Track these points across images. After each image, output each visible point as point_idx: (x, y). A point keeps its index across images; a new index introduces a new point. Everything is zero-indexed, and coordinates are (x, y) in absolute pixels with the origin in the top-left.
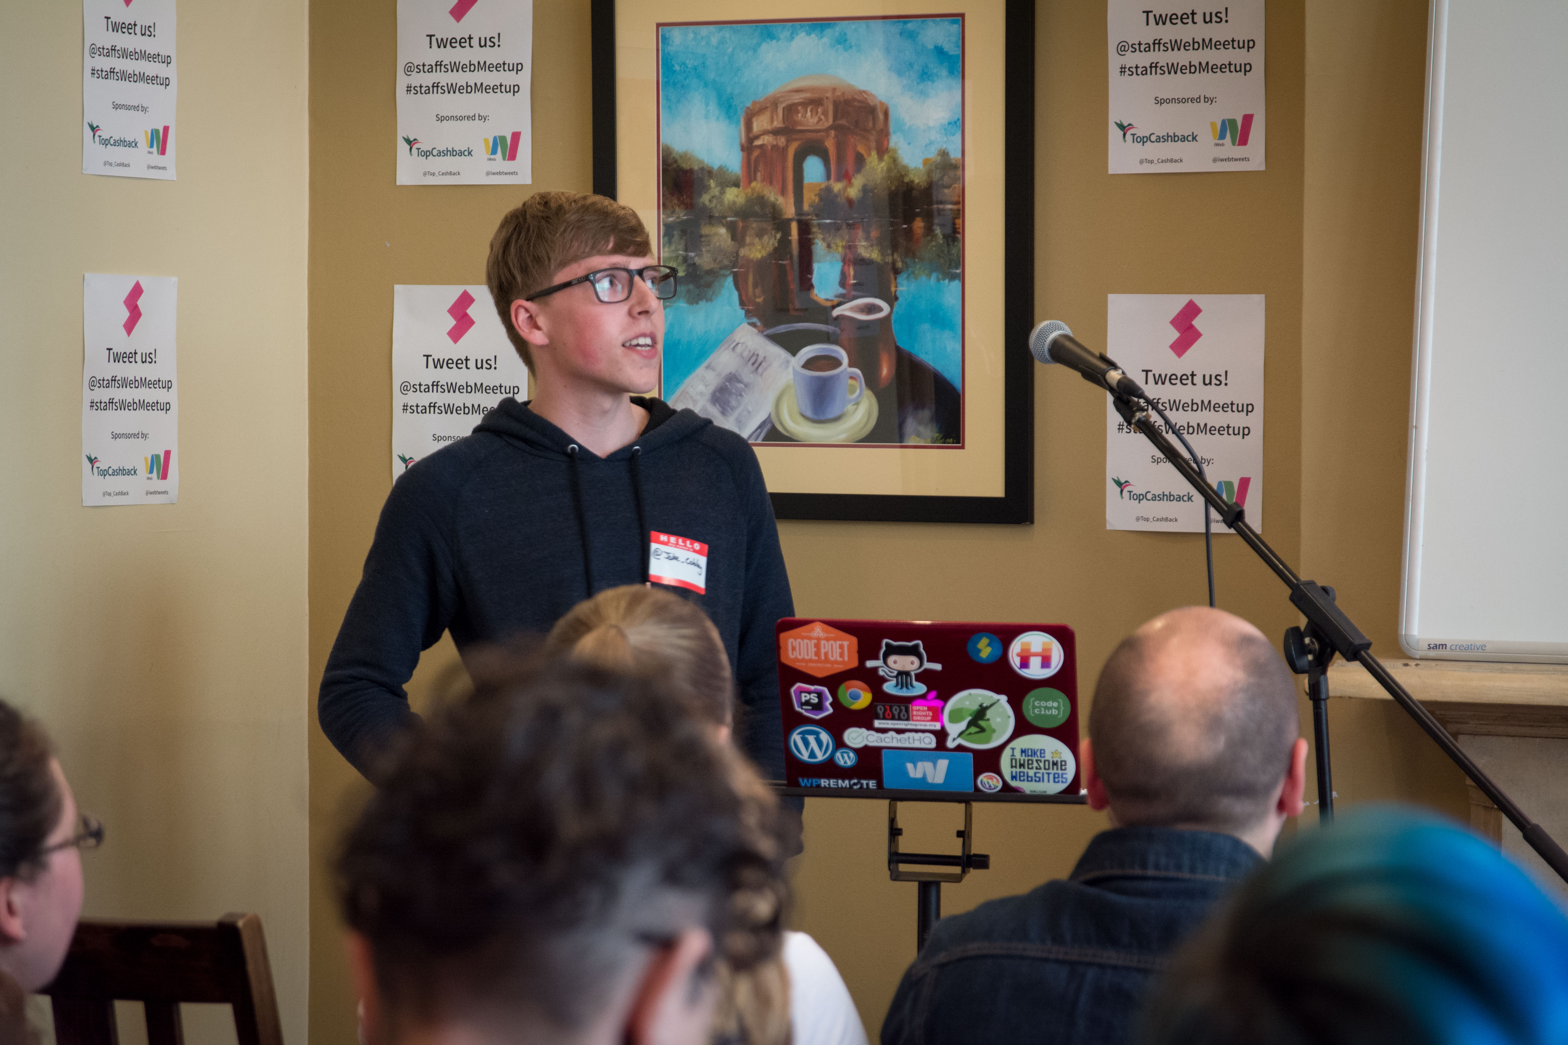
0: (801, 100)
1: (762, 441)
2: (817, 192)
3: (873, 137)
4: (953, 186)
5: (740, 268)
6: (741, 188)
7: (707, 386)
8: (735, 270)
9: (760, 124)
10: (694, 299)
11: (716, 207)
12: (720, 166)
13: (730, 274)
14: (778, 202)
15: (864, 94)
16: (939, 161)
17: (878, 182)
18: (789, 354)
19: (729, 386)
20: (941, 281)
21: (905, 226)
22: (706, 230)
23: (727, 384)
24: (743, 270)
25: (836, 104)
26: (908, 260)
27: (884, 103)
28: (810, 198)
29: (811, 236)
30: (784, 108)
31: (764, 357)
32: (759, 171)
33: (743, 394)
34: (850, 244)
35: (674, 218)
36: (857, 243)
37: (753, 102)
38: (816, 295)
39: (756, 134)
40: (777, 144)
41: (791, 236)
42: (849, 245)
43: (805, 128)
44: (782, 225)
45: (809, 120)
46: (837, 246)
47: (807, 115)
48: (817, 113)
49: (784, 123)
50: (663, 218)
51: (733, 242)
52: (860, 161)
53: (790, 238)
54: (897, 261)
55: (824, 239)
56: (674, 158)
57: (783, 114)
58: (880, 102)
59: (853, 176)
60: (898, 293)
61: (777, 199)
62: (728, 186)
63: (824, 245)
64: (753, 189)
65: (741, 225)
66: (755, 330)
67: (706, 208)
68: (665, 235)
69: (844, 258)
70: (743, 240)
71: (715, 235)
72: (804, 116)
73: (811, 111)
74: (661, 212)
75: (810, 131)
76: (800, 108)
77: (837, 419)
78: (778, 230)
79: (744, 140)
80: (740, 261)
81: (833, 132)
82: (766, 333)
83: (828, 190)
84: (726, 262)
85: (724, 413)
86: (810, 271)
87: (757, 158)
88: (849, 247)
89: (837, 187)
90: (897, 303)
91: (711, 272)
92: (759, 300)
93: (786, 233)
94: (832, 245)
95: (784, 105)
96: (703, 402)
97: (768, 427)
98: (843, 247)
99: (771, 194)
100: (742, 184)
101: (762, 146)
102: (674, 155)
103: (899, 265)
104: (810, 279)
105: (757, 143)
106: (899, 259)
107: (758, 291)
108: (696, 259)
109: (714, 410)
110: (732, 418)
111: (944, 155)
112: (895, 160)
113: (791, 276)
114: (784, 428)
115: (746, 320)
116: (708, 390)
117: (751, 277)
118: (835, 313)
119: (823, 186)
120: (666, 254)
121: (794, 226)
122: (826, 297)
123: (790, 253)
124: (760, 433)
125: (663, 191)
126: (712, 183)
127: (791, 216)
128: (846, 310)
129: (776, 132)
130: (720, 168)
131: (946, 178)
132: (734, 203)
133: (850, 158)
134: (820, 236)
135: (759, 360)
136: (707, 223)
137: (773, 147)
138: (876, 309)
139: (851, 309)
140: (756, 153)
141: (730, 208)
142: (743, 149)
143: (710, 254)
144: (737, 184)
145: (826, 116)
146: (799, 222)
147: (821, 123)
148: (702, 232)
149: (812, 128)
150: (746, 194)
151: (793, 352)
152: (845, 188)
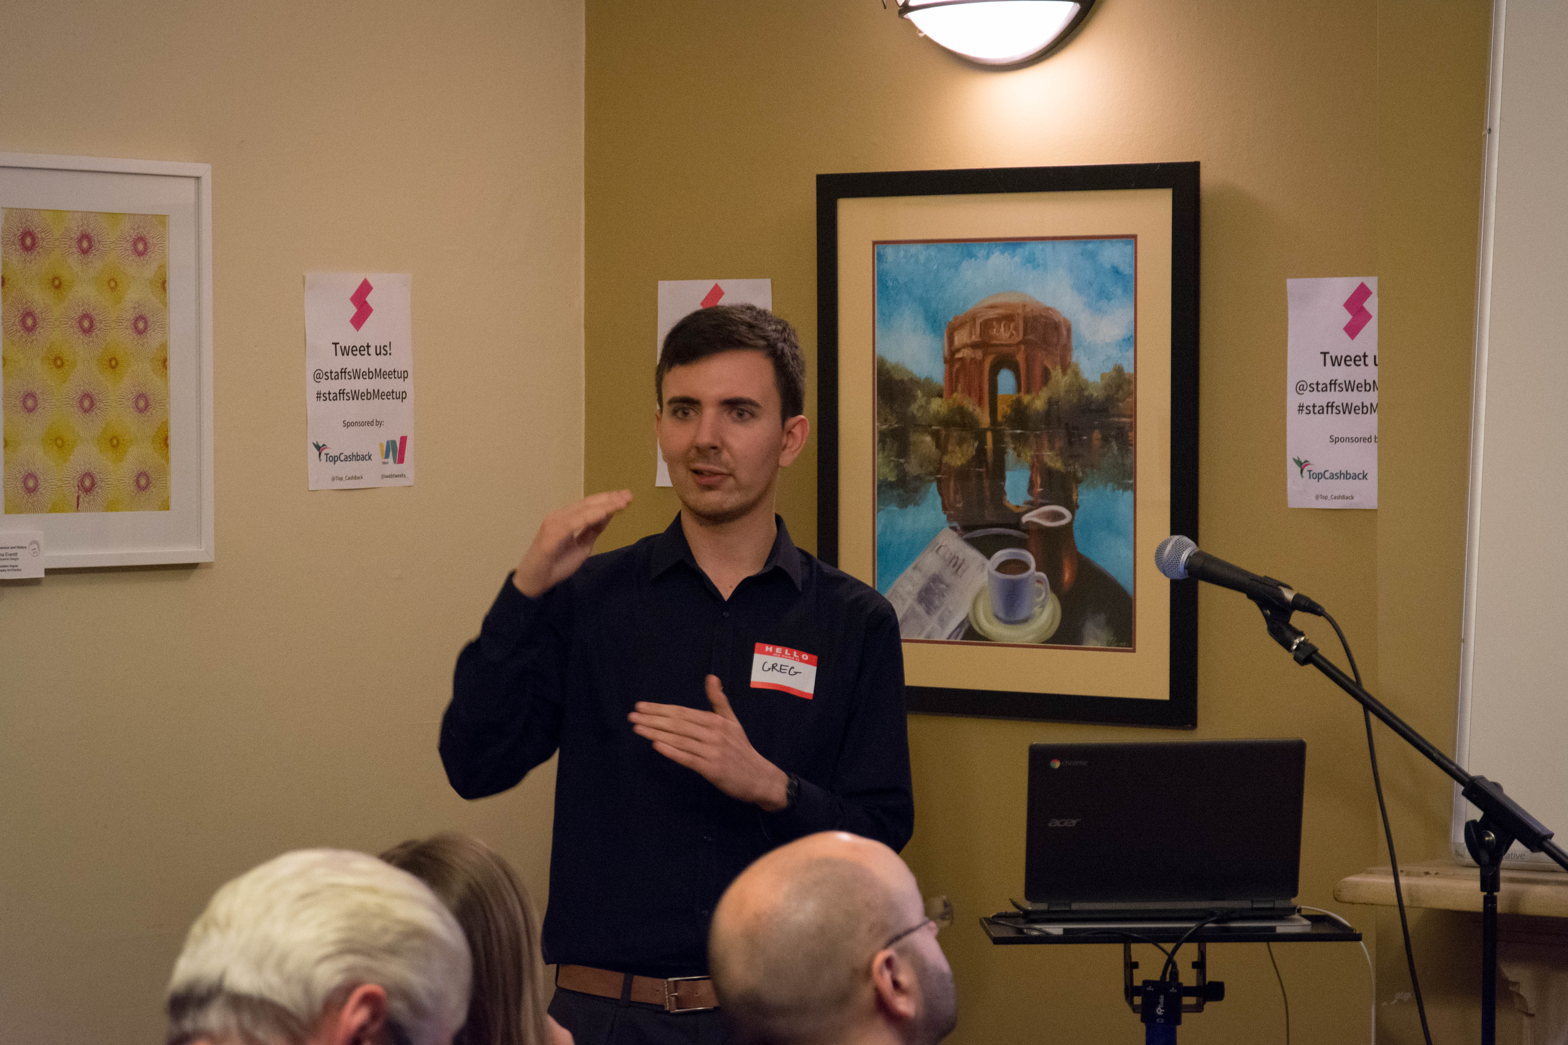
0: (996, 316)
1: (961, 639)
2: (1009, 403)
3: (1057, 353)
4: (1127, 400)
5: (943, 475)
6: (944, 399)
7: (914, 586)
8: (939, 476)
9: (961, 338)
10: (904, 503)
11: (922, 416)
13: (933, 481)
14: (976, 413)
15: (1050, 311)
16: (1114, 376)
17: (1062, 394)
18: (985, 557)
19: (933, 587)
21: (1085, 438)
22: (914, 437)
23: (931, 584)
24: (946, 476)
25: (1026, 320)
26: (1088, 471)
27: (1066, 320)
28: (1003, 408)
29: (1004, 446)
30: (981, 324)
31: (964, 560)
32: (959, 383)
33: (945, 594)
34: (1038, 453)
35: (887, 426)
36: (1044, 453)
37: (955, 317)
38: (1008, 501)
39: (957, 347)
40: (975, 357)
41: (986, 445)
42: (1036, 455)
43: (999, 343)
44: (980, 435)
45: (1002, 335)
46: (1027, 456)
47: (1001, 331)
48: (1009, 328)
49: (981, 337)
50: (877, 426)
51: (937, 450)
52: (1046, 375)
53: (986, 447)
54: (1077, 471)
55: (1015, 449)
56: (887, 369)
57: (980, 329)
58: (1064, 319)
59: (1041, 388)
60: (1079, 502)
61: (974, 410)
62: (933, 397)
63: (1015, 454)
64: (954, 400)
65: (944, 433)
66: (955, 534)
67: (914, 417)
68: (880, 441)
69: (1032, 467)
70: (946, 447)
71: (922, 442)
72: (998, 331)
73: (1005, 326)
74: (876, 421)
75: (1002, 345)
76: (994, 323)
77: (1025, 621)
78: (976, 439)
79: (946, 353)
80: (943, 469)
81: (1023, 347)
82: (965, 537)
83: (1019, 402)
84: (931, 469)
85: (928, 612)
86: (1003, 478)
87: (958, 370)
88: (1037, 457)
89: (1026, 399)
90: (1078, 512)
91: (918, 478)
92: (960, 505)
93: (983, 442)
94: (1022, 454)
95: (980, 320)
96: (911, 601)
97: (967, 626)
98: (1032, 457)
99: (970, 405)
100: (945, 394)
101: (961, 359)
102: (888, 366)
103: (1080, 474)
104: (1003, 487)
105: (959, 355)
106: (1079, 469)
107: (958, 497)
108: (906, 465)
109: (920, 609)
110: (935, 618)
111: (1119, 370)
112: (1076, 374)
113: (986, 483)
114: (980, 628)
115: (947, 525)
116: (915, 590)
117: (952, 484)
118: (1025, 519)
119: (1014, 398)
120: (880, 460)
121: (989, 436)
122: (1017, 504)
123: (986, 461)
124: (960, 631)
125: (878, 401)
126: (919, 393)
127: (986, 427)
128: (1034, 516)
129: (974, 346)
130: (927, 379)
131: (1121, 392)
132: (938, 412)
133: (1038, 372)
134: (1012, 446)
135: (959, 563)
136: (914, 431)
137: (972, 359)
138: (1060, 516)
139: (1038, 516)
140: (957, 366)
141: (934, 418)
142: (946, 362)
143: (917, 461)
144: (940, 395)
145: (1017, 331)
146: (994, 432)
147: (1012, 338)
148: (911, 440)
149: (1005, 343)
150: (949, 405)
151: (988, 556)
152: (1032, 400)
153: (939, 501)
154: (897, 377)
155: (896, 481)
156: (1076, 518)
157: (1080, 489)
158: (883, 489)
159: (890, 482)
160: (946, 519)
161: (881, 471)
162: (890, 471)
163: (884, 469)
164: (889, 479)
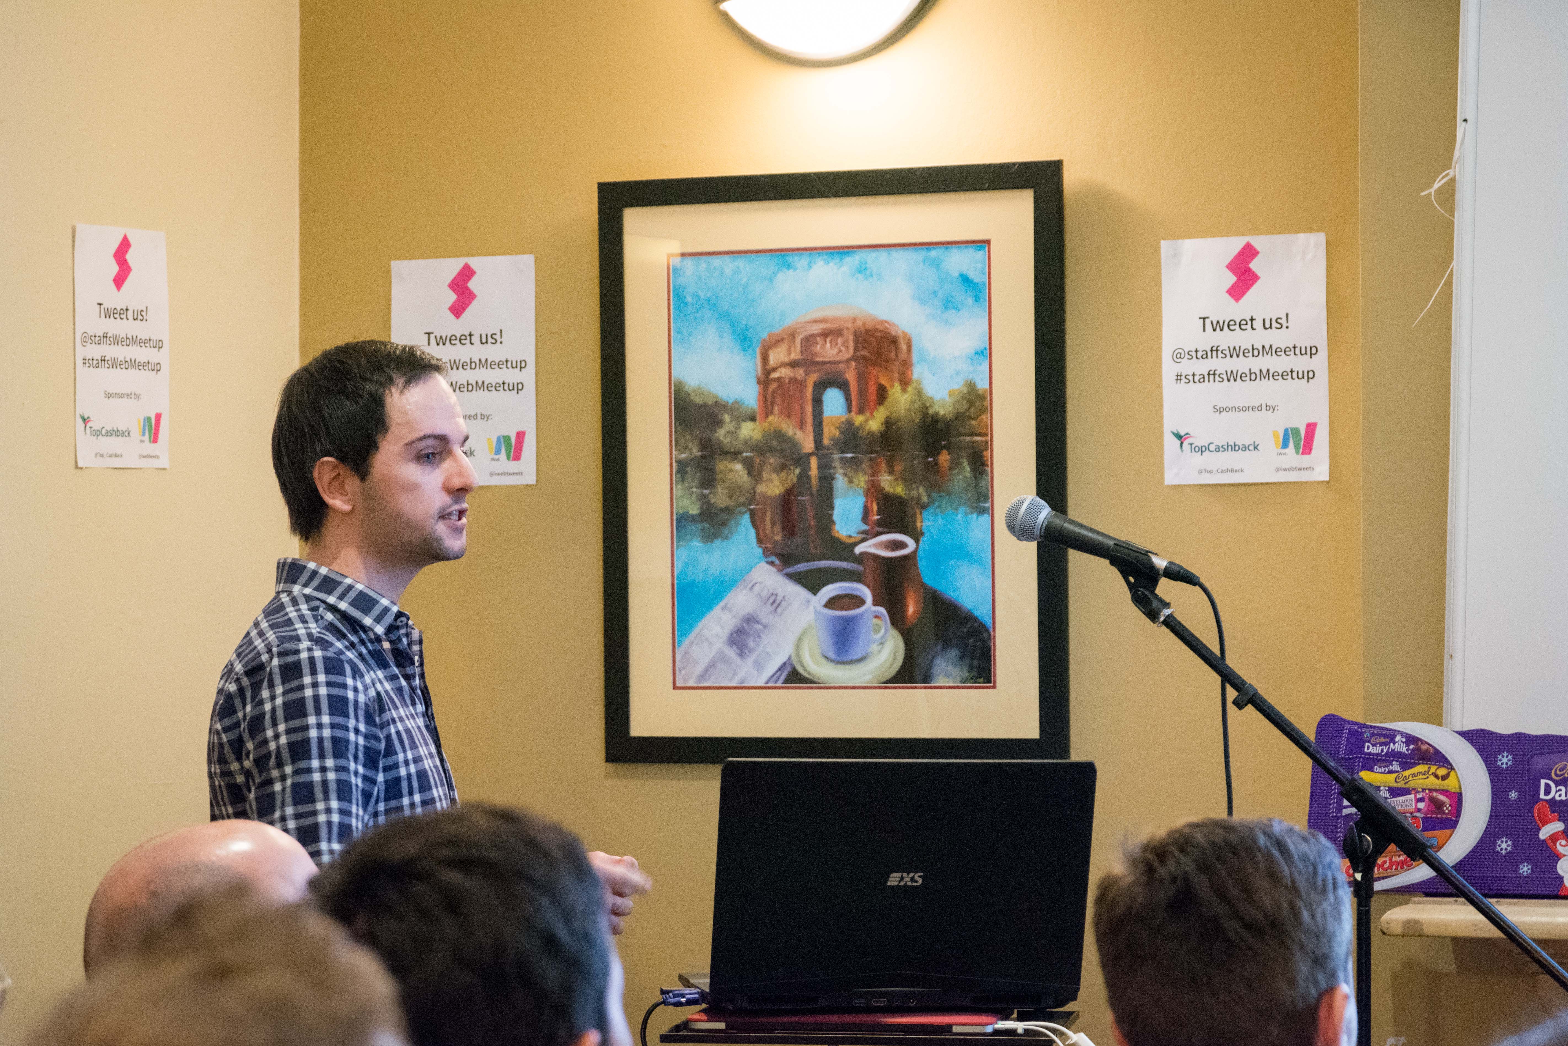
0: (820, 331)
1: (782, 683)
2: (838, 425)
3: (895, 369)
4: (981, 417)
5: (757, 505)
6: (757, 423)
7: (723, 628)
8: (752, 507)
9: (777, 356)
11: (731, 442)
12: (735, 400)
13: (746, 512)
14: (796, 437)
15: (886, 324)
16: (965, 392)
17: (902, 414)
18: (809, 593)
19: (746, 628)
20: (970, 516)
21: (930, 459)
22: (721, 466)
23: (744, 625)
24: (761, 507)
26: (934, 494)
27: (906, 334)
28: (830, 432)
29: (832, 471)
30: (801, 340)
31: (783, 599)
32: (776, 405)
33: (761, 636)
34: (873, 478)
35: (687, 454)
36: (881, 478)
37: (770, 333)
38: (838, 532)
39: (773, 366)
40: (795, 375)
41: (810, 470)
42: (872, 480)
43: (824, 360)
44: (801, 461)
45: (829, 351)
46: (859, 481)
47: (826, 347)
48: (837, 343)
49: (802, 355)
50: (675, 455)
51: (749, 479)
52: (882, 393)
53: (810, 473)
54: (922, 495)
55: (845, 474)
56: (686, 393)
57: (801, 346)
58: (903, 332)
59: (875, 408)
60: (924, 529)
61: (795, 434)
62: (743, 420)
63: (846, 480)
64: (770, 424)
65: (758, 460)
66: (773, 569)
67: (720, 443)
68: (678, 472)
69: (867, 493)
70: (760, 476)
71: (731, 470)
72: (823, 348)
73: (831, 342)
74: (674, 450)
75: (830, 363)
76: (818, 338)
77: (861, 660)
78: (797, 466)
79: (760, 372)
80: (757, 498)
81: (853, 364)
82: (784, 571)
83: (850, 423)
84: (742, 499)
85: (741, 655)
86: (831, 507)
87: (774, 392)
88: (872, 482)
89: (858, 420)
91: (726, 510)
92: (777, 538)
93: (806, 468)
94: (854, 480)
95: (801, 336)
96: (719, 645)
97: (788, 669)
98: (866, 482)
99: (789, 428)
100: (758, 418)
101: (779, 379)
102: (686, 389)
103: (925, 499)
104: (831, 516)
105: (775, 375)
106: (924, 494)
107: (777, 528)
108: (711, 496)
109: (731, 653)
110: (750, 660)
111: (971, 386)
112: (919, 392)
113: (811, 512)
114: (806, 670)
115: (763, 559)
116: (725, 633)
117: (769, 514)
118: (858, 550)
119: (844, 419)
120: (679, 492)
121: (814, 462)
122: (849, 533)
123: (810, 489)
124: (781, 676)
125: (675, 427)
126: (727, 418)
127: (810, 451)
128: (870, 546)
129: (793, 365)
130: (736, 402)
131: (973, 409)
132: (751, 438)
133: (872, 390)
134: (841, 471)
135: (778, 601)
136: (722, 459)
137: (791, 380)
138: (903, 545)
139: (875, 545)
140: (773, 386)
141: (746, 443)
142: (759, 382)
143: (725, 492)
144: (753, 419)
145: (846, 347)
146: (819, 457)
147: (841, 354)
148: (717, 468)
149: (831, 359)
150: (763, 430)
151: (814, 590)
152: (867, 421)
153: (753, 532)
154: (697, 400)
155: (701, 513)
156: (920, 547)
158: (683, 523)
161: (681, 504)
162: (692, 503)
163: (684, 502)
164: (691, 512)
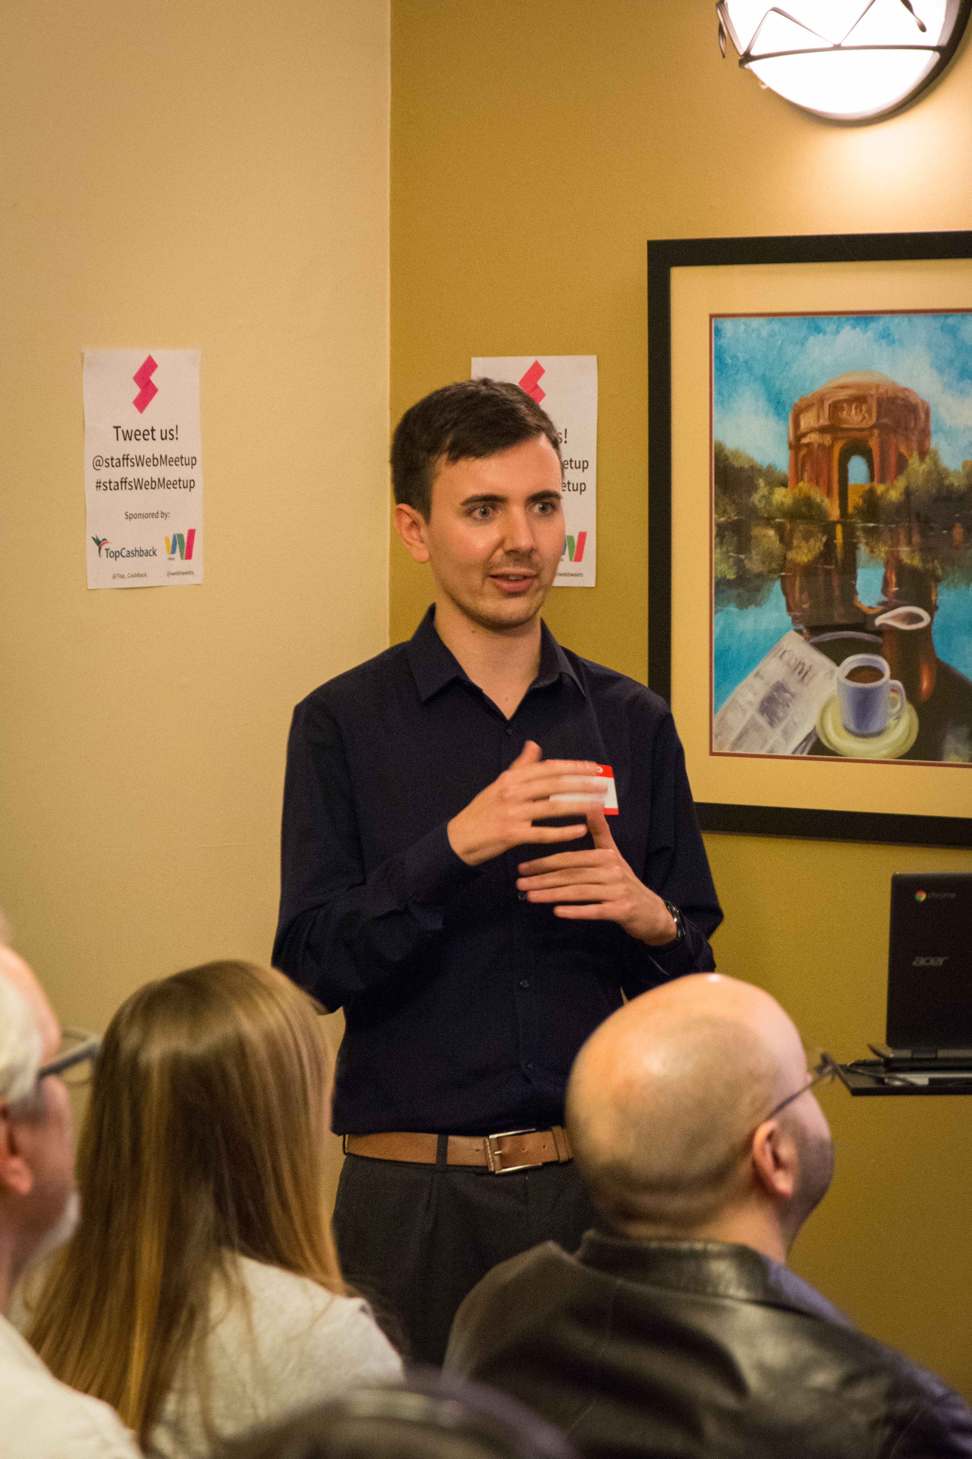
0: (846, 397)
1: (808, 754)
2: (861, 494)
3: (914, 438)
5: (788, 572)
6: (789, 489)
7: (756, 695)
8: (783, 574)
9: (808, 421)
10: (743, 604)
11: (765, 507)
12: (769, 465)
13: (777, 579)
14: (824, 504)
15: (906, 392)
17: (920, 484)
18: (834, 663)
19: (777, 696)
21: (946, 532)
22: (757, 531)
23: (775, 693)
24: (791, 574)
26: (947, 568)
27: (925, 402)
28: (854, 500)
29: (855, 540)
30: (830, 406)
31: (810, 667)
32: (806, 471)
33: (790, 704)
34: (893, 549)
35: (725, 518)
36: (900, 549)
37: (801, 398)
38: (860, 602)
39: (803, 431)
40: (824, 441)
41: (836, 539)
43: (850, 426)
44: (828, 529)
45: (854, 417)
46: (879, 551)
47: (852, 413)
48: (861, 411)
49: (830, 421)
50: (715, 518)
51: (781, 545)
52: (902, 462)
53: (835, 541)
54: (937, 568)
55: (867, 544)
56: (726, 455)
57: (829, 413)
58: (922, 401)
59: (896, 477)
61: (823, 501)
62: (776, 486)
63: (868, 550)
64: (800, 489)
65: (789, 526)
66: (801, 638)
67: (755, 508)
68: (717, 536)
69: (887, 564)
70: (791, 543)
71: (765, 536)
72: (849, 414)
73: (856, 409)
74: (713, 512)
75: (853, 429)
76: (845, 405)
77: (879, 733)
78: (824, 533)
79: (791, 437)
80: (788, 565)
81: (876, 432)
82: (811, 641)
83: (871, 492)
84: (774, 565)
85: (772, 723)
86: (854, 576)
87: (804, 457)
88: (892, 552)
89: (880, 489)
90: (937, 614)
91: (759, 576)
92: (805, 606)
93: (832, 537)
94: (875, 550)
95: (830, 402)
96: (752, 712)
97: (814, 739)
98: (887, 553)
99: (817, 495)
100: (789, 484)
101: (808, 445)
102: (726, 452)
103: (940, 572)
104: (853, 586)
105: (805, 441)
106: (939, 566)
107: (804, 597)
108: (746, 561)
109: (762, 721)
110: (779, 730)
112: (936, 462)
113: (836, 581)
114: (830, 741)
115: (792, 627)
116: (757, 700)
117: (798, 582)
118: (879, 621)
119: (867, 488)
120: (718, 556)
121: (839, 529)
122: (870, 604)
123: (835, 557)
124: (806, 746)
125: (715, 490)
126: (761, 482)
127: (836, 519)
128: (888, 618)
129: (822, 430)
130: (770, 467)
132: (782, 503)
133: (893, 459)
134: (864, 540)
135: (806, 669)
136: (755, 525)
137: (820, 445)
138: (918, 619)
139: (893, 618)
140: (803, 452)
141: (778, 509)
142: (791, 447)
143: (759, 557)
144: (784, 485)
145: (870, 414)
146: (844, 525)
147: (864, 422)
148: (752, 533)
149: (857, 426)
150: (794, 494)
151: (838, 661)
152: (887, 490)
153: (783, 600)
154: (736, 464)
155: (737, 578)
156: (935, 619)
157: (939, 588)
158: (721, 587)
159: (729, 580)
160: (791, 622)
161: (719, 568)
162: (729, 568)
163: (722, 566)
164: (728, 577)
